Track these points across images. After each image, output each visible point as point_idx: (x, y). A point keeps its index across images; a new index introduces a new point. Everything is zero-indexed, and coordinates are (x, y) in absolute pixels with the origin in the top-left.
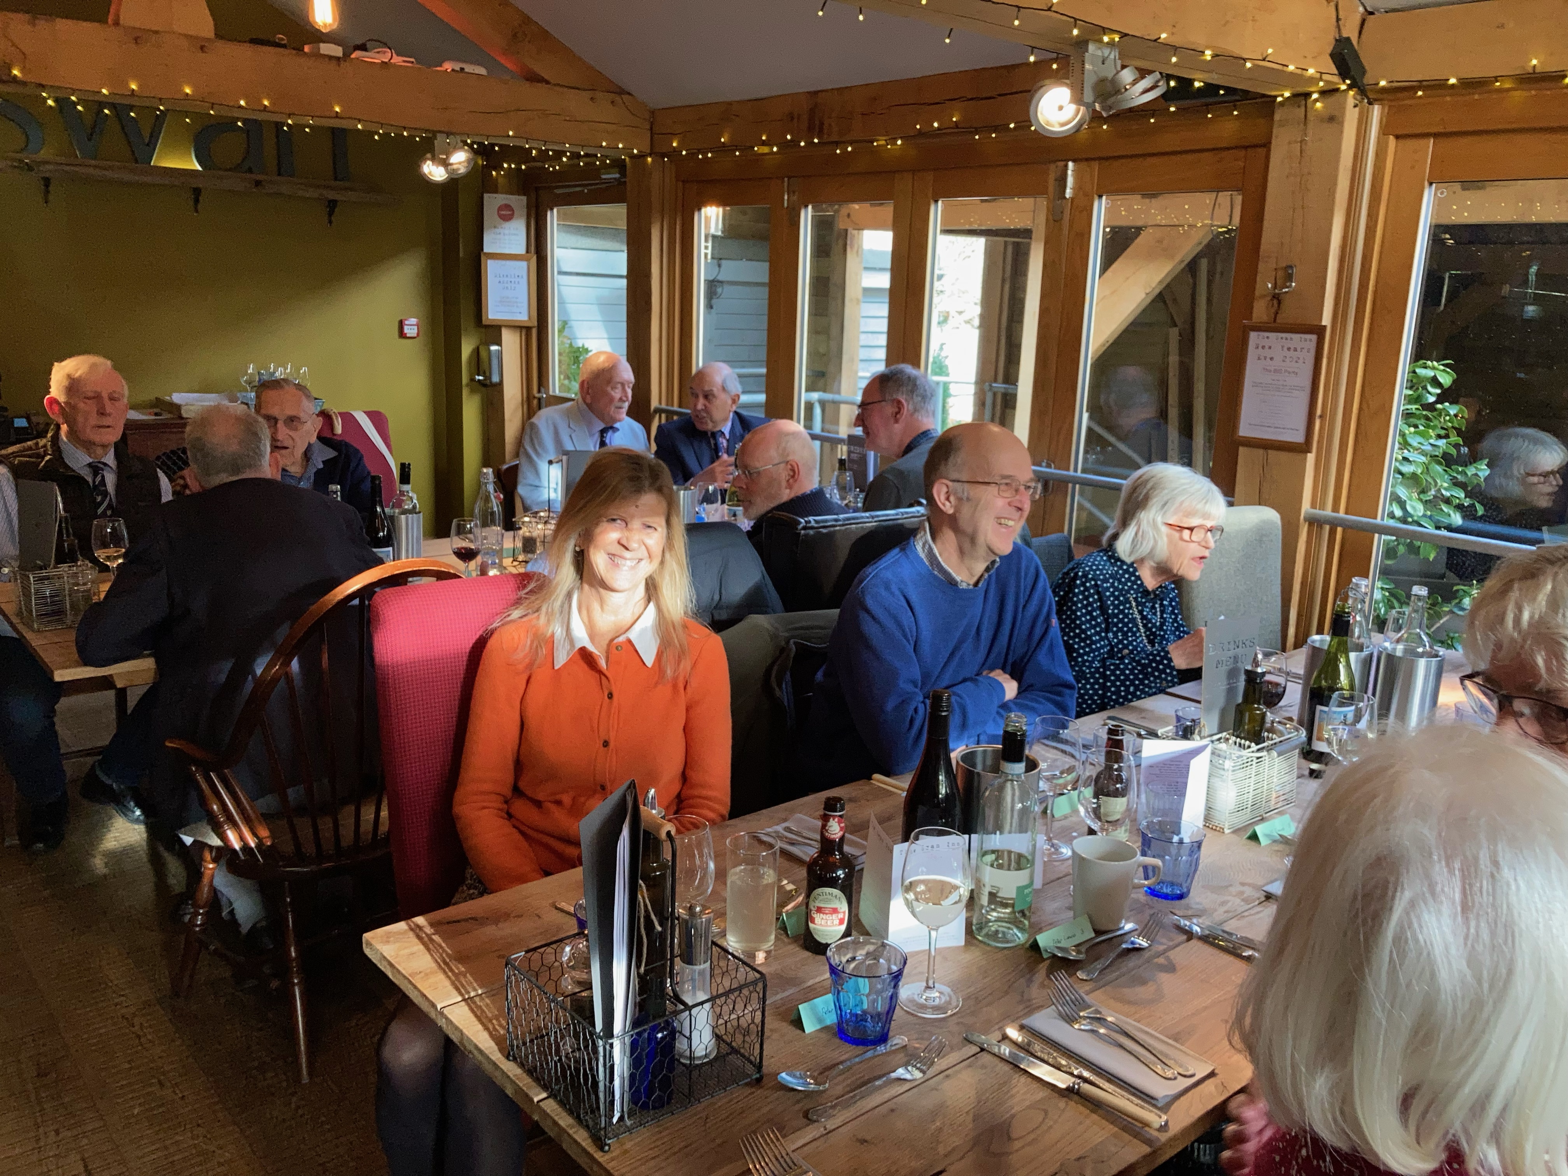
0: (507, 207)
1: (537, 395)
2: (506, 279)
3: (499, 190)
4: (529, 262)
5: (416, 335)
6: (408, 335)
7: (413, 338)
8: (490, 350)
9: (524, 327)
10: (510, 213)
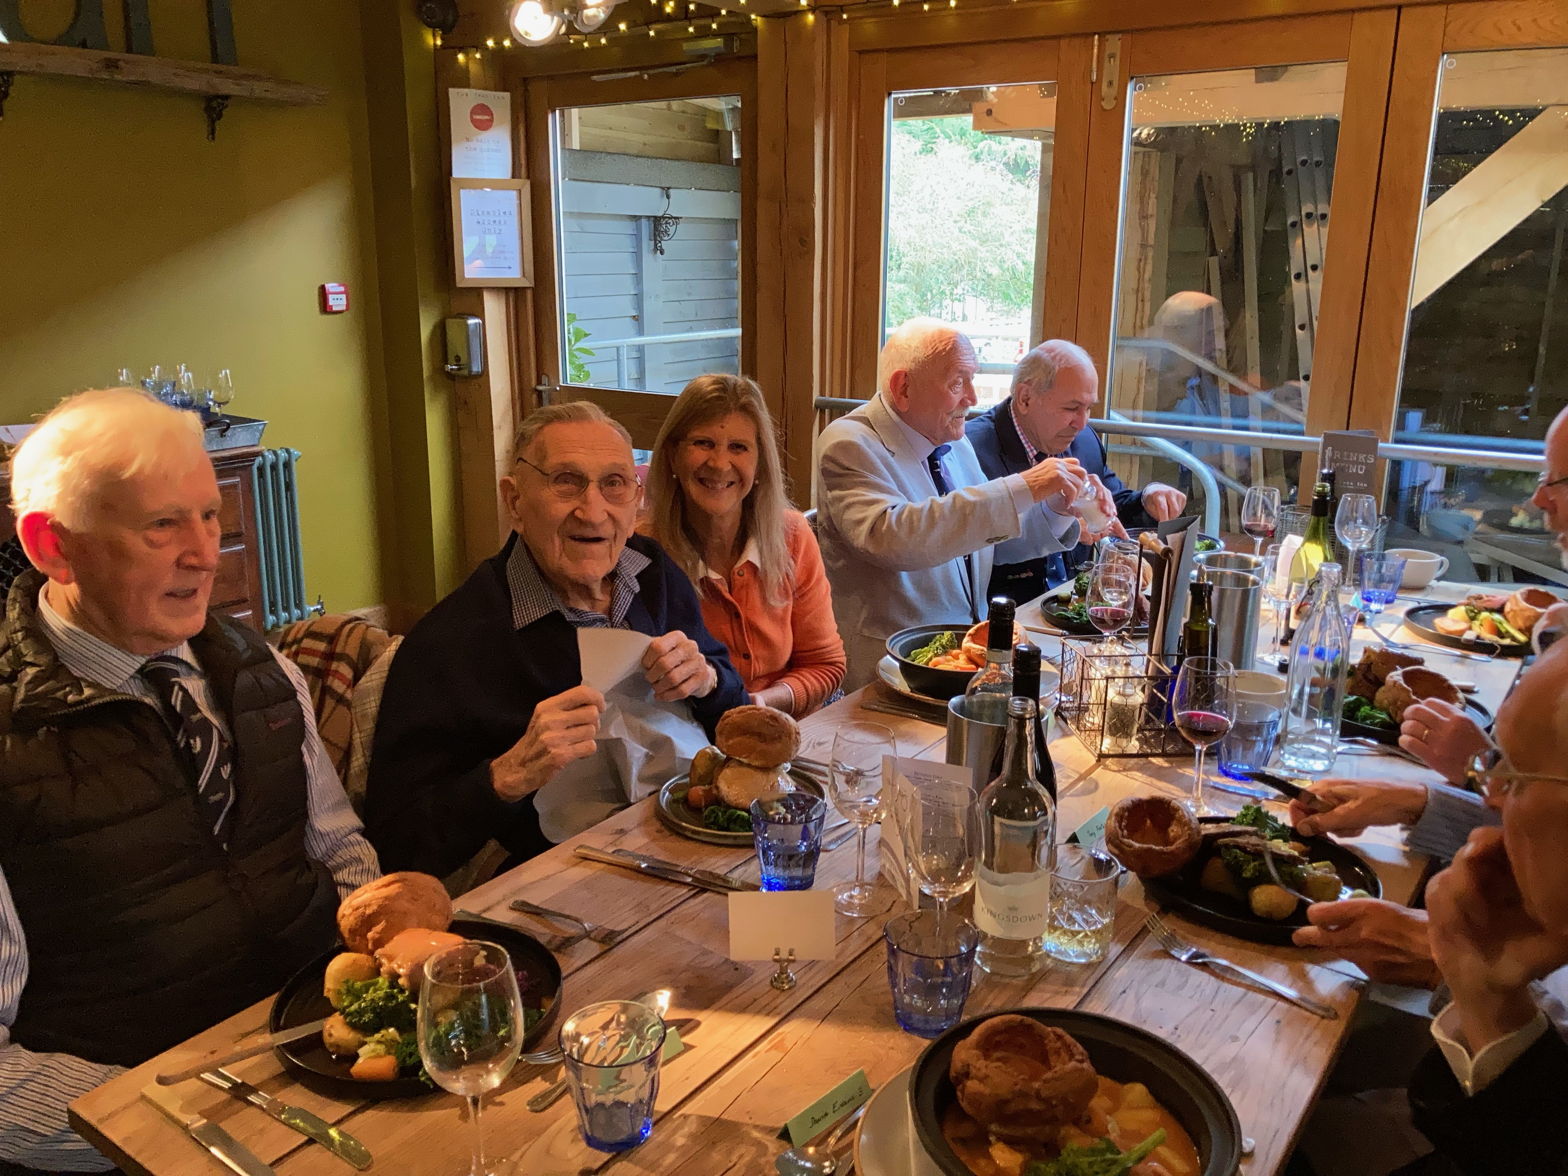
0: (482, 109)
1: (538, 387)
2: (486, 218)
3: (472, 82)
4: (520, 191)
5: (344, 308)
6: (334, 309)
7: (341, 312)
8: (467, 325)
9: (511, 288)
10: (487, 117)
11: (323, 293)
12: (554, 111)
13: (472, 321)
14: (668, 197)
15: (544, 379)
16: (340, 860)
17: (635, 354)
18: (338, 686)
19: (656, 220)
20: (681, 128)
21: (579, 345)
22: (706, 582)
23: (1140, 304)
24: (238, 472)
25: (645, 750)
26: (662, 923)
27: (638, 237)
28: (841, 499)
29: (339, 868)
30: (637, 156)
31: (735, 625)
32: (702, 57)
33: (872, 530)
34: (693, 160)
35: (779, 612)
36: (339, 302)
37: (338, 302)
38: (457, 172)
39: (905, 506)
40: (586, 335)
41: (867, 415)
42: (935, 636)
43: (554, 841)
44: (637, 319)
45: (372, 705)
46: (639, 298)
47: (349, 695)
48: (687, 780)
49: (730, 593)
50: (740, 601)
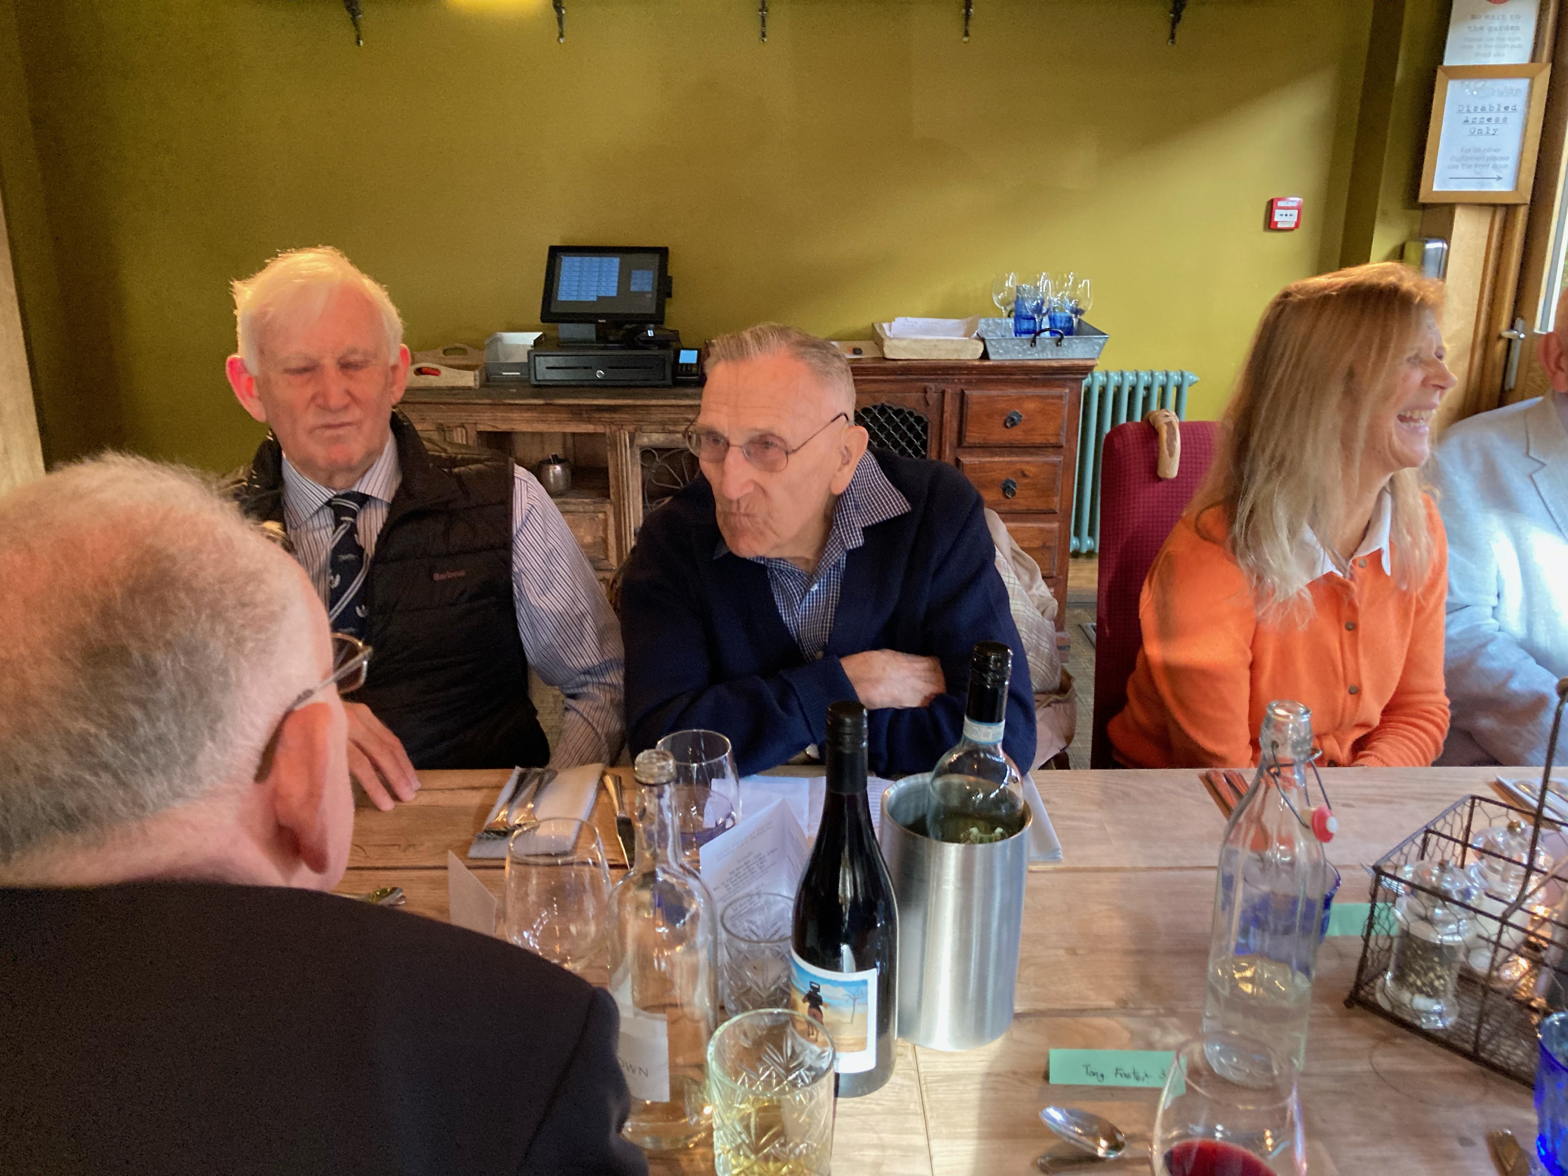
1: (1506, 334)
2: (1479, 116)
4: (1535, 79)
5: (1293, 225)
6: (1279, 226)
7: (1288, 230)
8: (1426, 249)
9: (1502, 205)
11: (1271, 206)
13: (1431, 246)
15: (1518, 324)
24: (1071, 384)
36: (1289, 218)
37: (1286, 218)
38: (1451, 59)
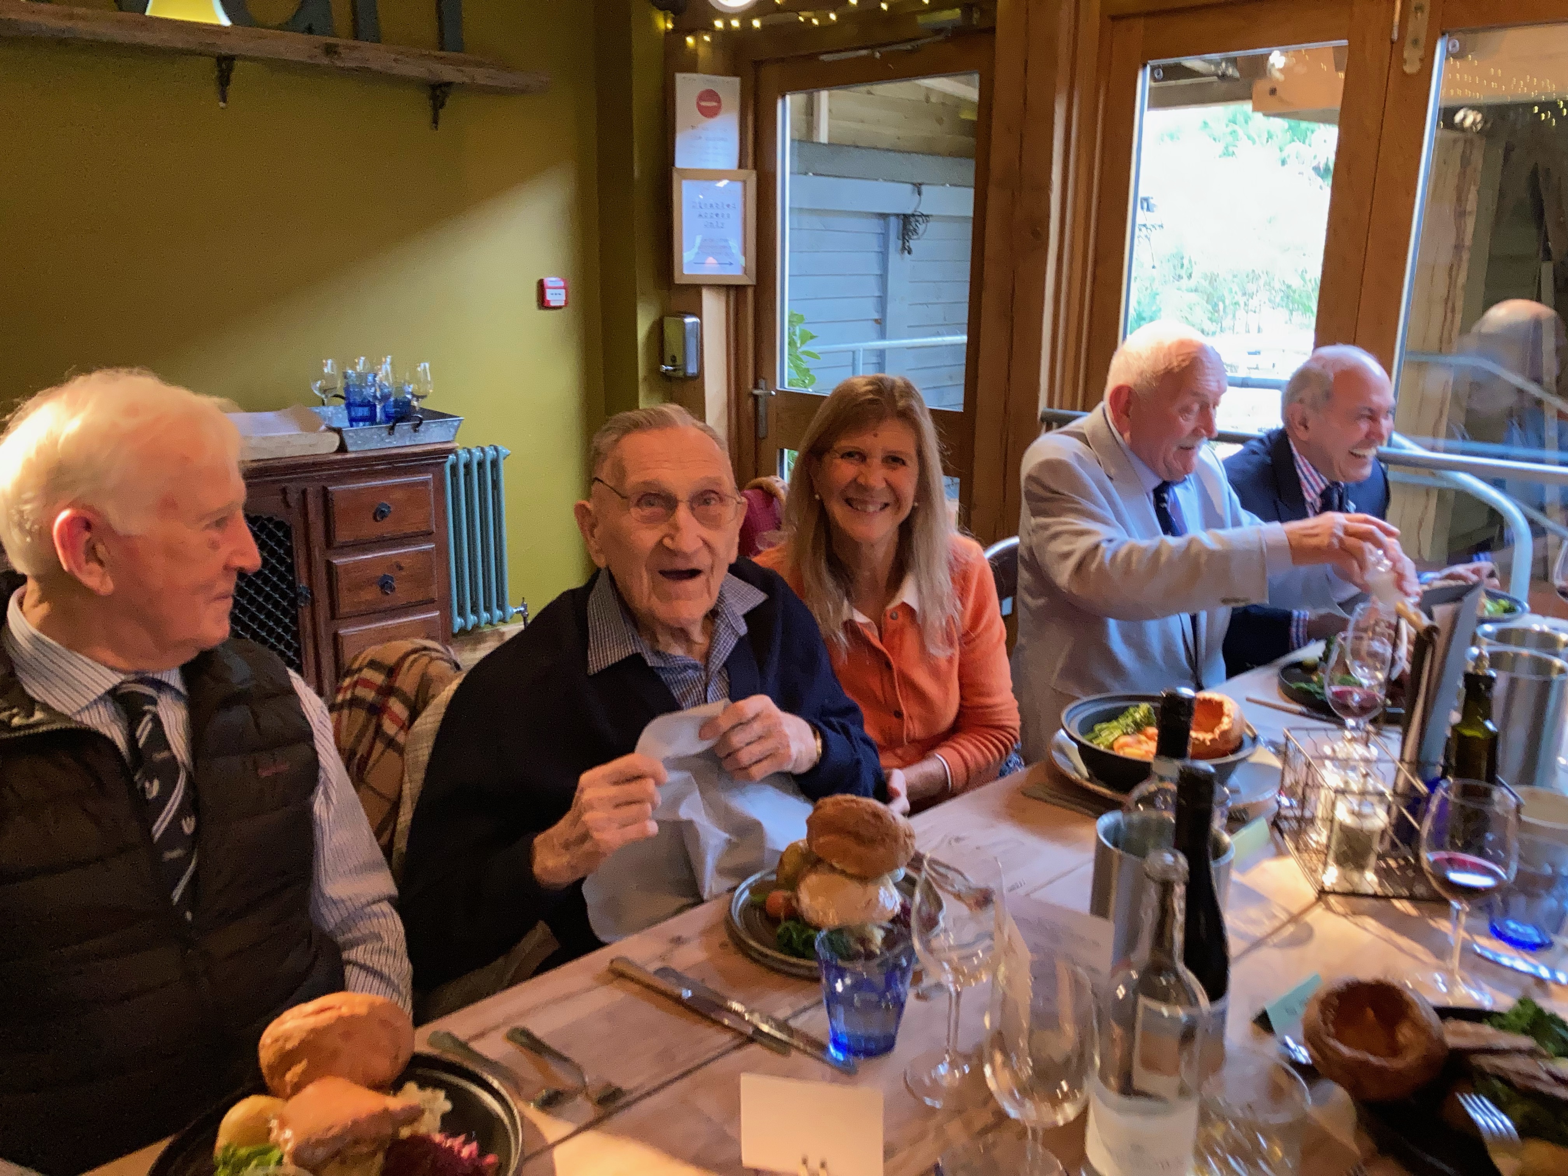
0: (711, 95)
1: (756, 392)
2: (709, 211)
3: (700, 66)
4: (745, 182)
5: (563, 304)
6: (552, 304)
7: (560, 307)
8: (684, 323)
9: (732, 286)
10: (714, 104)
11: (541, 287)
12: (783, 97)
13: (689, 320)
14: (920, 194)
15: (762, 383)
16: (358, 934)
17: (874, 360)
18: (390, 728)
19: (906, 219)
20: (940, 121)
21: (804, 348)
22: (850, 627)
23: (1449, 315)
24: (432, 468)
25: (727, 836)
26: (685, 1082)
27: (884, 236)
28: (1045, 527)
29: (353, 944)
30: (888, 150)
31: (886, 678)
32: (938, 31)
33: (1080, 566)
34: (950, 155)
35: (943, 664)
36: (558, 297)
37: (556, 297)
38: (681, 162)
39: (1123, 543)
40: (812, 337)
41: (1085, 431)
42: (1126, 708)
43: (603, 938)
44: (880, 322)
45: (423, 752)
46: (882, 301)
47: (401, 738)
48: (774, 877)
49: (881, 641)
50: (891, 649)
